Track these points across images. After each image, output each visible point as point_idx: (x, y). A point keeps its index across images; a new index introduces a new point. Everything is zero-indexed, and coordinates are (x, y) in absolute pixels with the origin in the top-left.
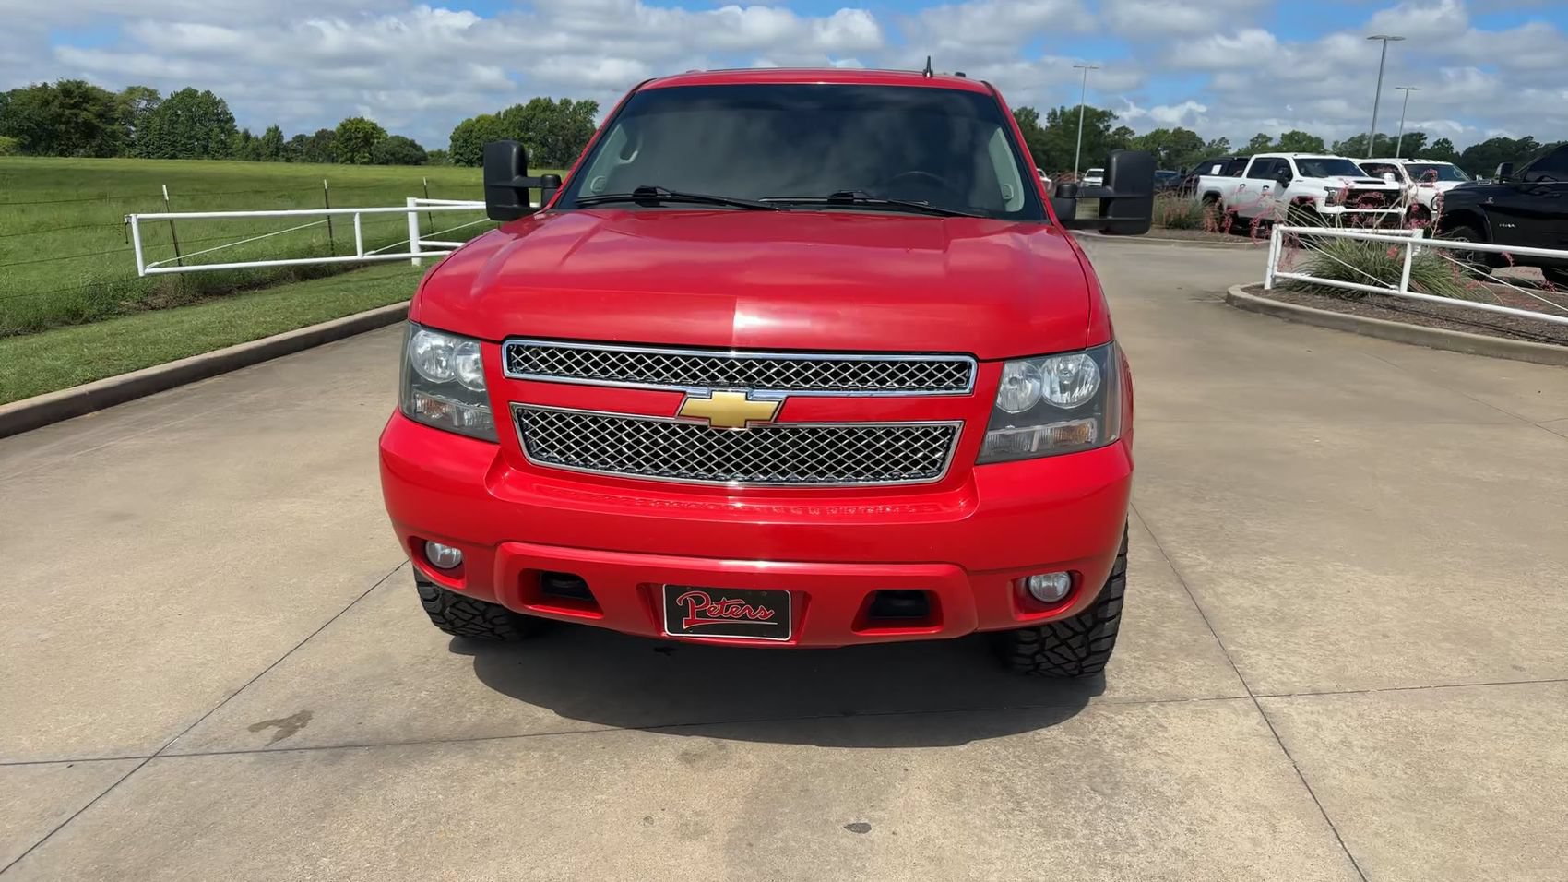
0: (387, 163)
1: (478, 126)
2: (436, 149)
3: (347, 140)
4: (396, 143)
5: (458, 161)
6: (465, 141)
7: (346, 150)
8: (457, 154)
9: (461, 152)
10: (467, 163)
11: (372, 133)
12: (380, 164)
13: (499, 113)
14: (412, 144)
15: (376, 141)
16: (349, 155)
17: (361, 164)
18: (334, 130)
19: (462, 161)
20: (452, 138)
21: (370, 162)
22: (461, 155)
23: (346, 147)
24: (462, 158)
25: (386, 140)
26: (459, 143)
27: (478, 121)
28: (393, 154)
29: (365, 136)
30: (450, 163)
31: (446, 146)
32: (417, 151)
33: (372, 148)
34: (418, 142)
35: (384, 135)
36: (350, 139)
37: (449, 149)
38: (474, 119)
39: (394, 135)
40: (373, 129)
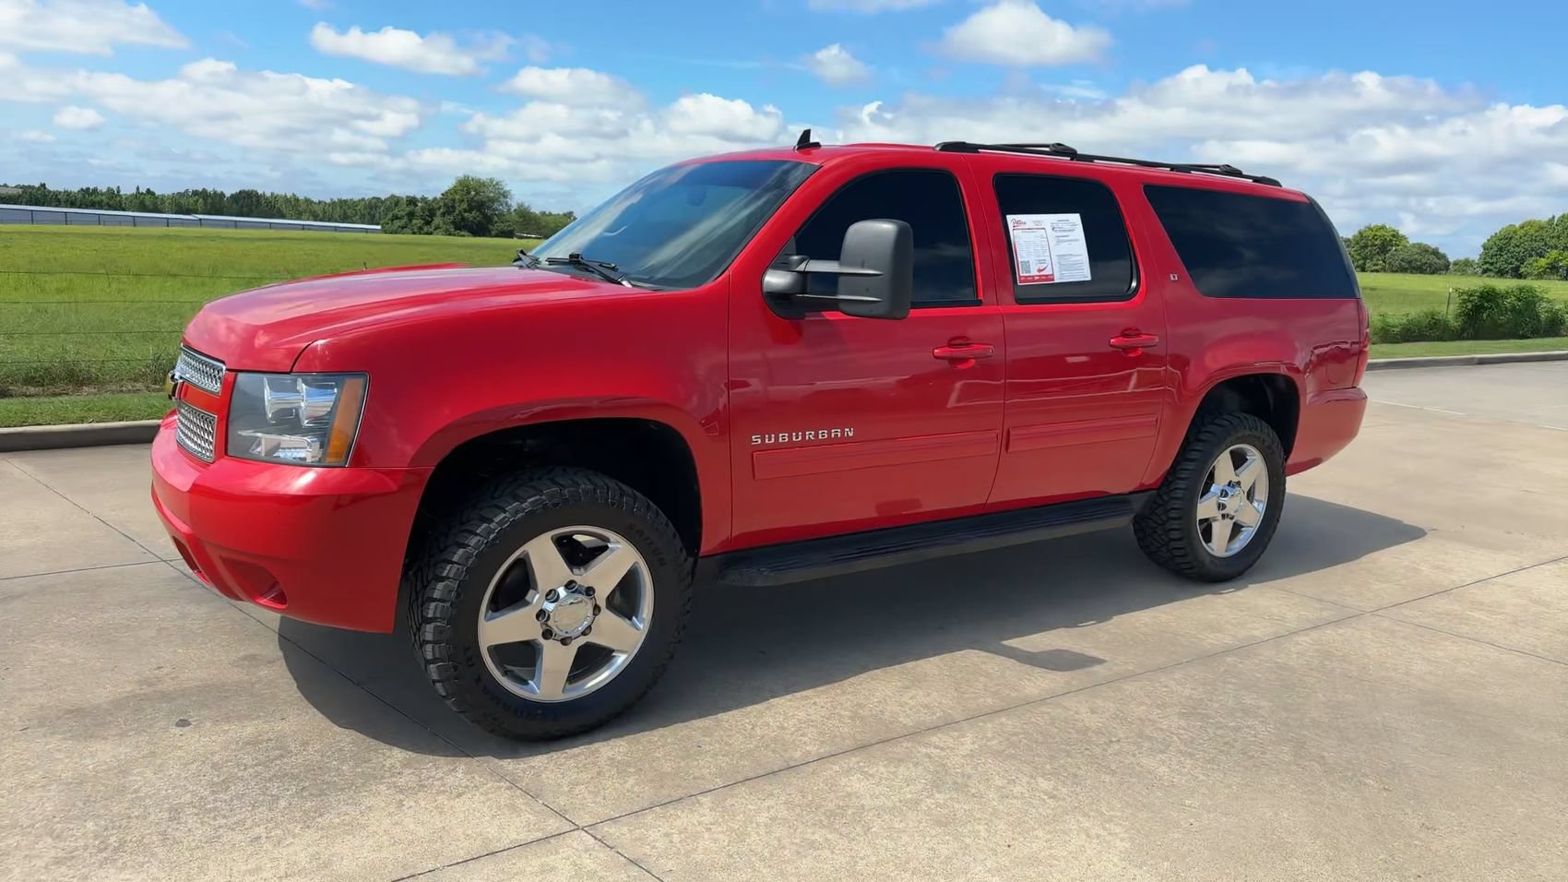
0: (1403, 270)
1: (1521, 233)
2: (1462, 258)
3: (1362, 247)
4: (1415, 250)
5: (1485, 271)
6: (1501, 249)
7: (1358, 257)
8: (1486, 263)
9: (1491, 261)
10: (1497, 273)
11: (1391, 240)
12: (1393, 271)
13: (1554, 217)
14: (1435, 253)
15: (1394, 248)
16: (1361, 262)
17: (1372, 271)
18: (1350, 237)
19: (1491, 270)
20: (1485, 247)
21: (1384, 270)
22: (1492, 264)
23: (1359, 254)
24: (1490, 268)
25: (1406, 247)
26: (1492, 251)
27: (1522, 227)
28: (1410, 262)
29: (1383, 243)
30: (1476, 273)
31: (1475, 255)
32: (1439, 259)
33: (1387, 255)
34: (1441, 251)
35: (1403, 242)
36: (1366, 246)
37: (1478, 257)
38: (1517, 226)
39: (1415, 242)
40: (1394, 236)
